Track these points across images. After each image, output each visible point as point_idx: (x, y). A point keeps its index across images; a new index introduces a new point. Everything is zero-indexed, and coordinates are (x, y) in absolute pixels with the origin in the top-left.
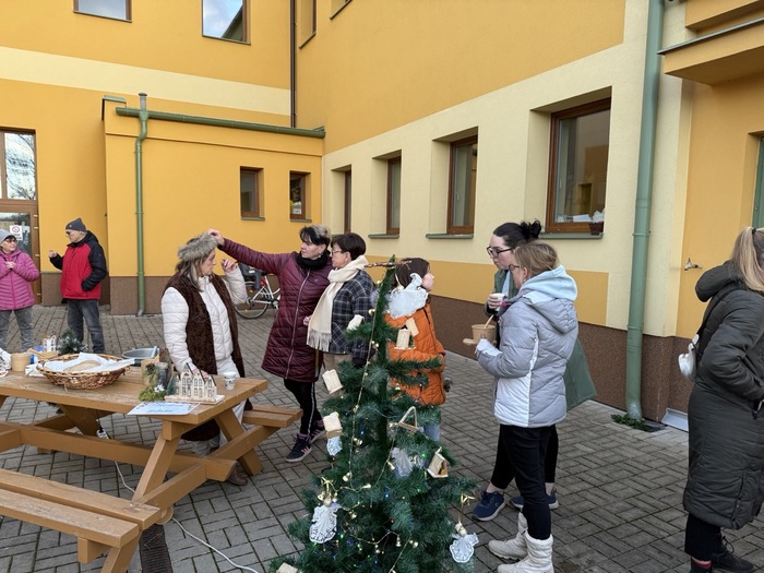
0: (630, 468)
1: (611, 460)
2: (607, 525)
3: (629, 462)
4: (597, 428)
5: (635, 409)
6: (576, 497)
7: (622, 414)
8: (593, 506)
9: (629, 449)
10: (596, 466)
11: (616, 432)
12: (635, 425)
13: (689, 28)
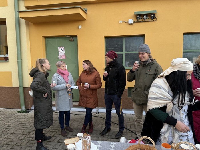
0: (22, 125)
1: (17, 124)
2: (15, 143)
3: (22, 123)
4: (13, 116)
5: (23, 108)
6: (5, 139)
7: (20, 110)
8: (11, 140)
9: (22, 119)
10: (12, 127)
11: (18, 116)
12: (24, 112)
13: (26, 7)
